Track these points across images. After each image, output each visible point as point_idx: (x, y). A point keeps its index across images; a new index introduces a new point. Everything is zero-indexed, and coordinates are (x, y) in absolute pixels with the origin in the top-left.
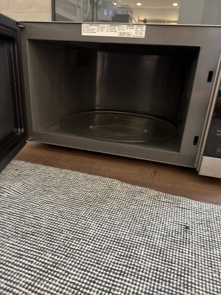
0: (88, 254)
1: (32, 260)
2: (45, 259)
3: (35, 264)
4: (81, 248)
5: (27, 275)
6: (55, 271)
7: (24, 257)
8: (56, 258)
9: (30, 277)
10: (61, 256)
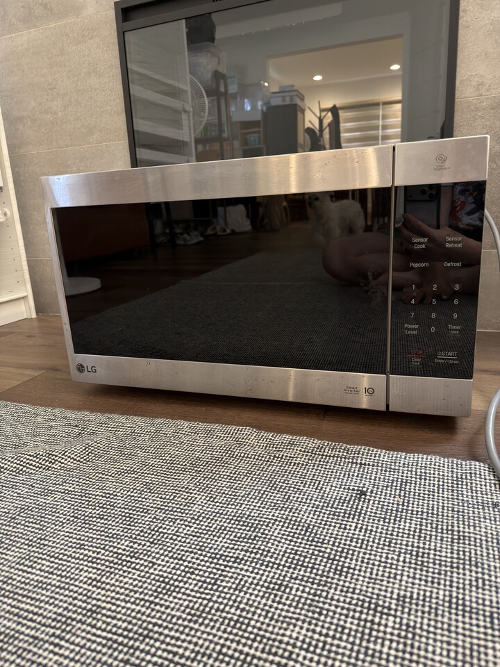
0: (187, 538)
1: (99, 550)
2: (119, 548)
3: (103, 554)
4: (177, 532)
5: (90, 570)
6: (132, 563)
7: (86, 547)
8: (136, 546)
9: (94, 571)
10: (143, 543)
